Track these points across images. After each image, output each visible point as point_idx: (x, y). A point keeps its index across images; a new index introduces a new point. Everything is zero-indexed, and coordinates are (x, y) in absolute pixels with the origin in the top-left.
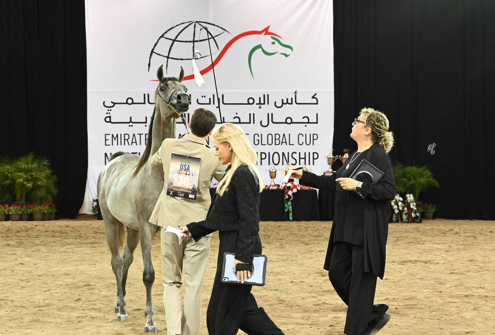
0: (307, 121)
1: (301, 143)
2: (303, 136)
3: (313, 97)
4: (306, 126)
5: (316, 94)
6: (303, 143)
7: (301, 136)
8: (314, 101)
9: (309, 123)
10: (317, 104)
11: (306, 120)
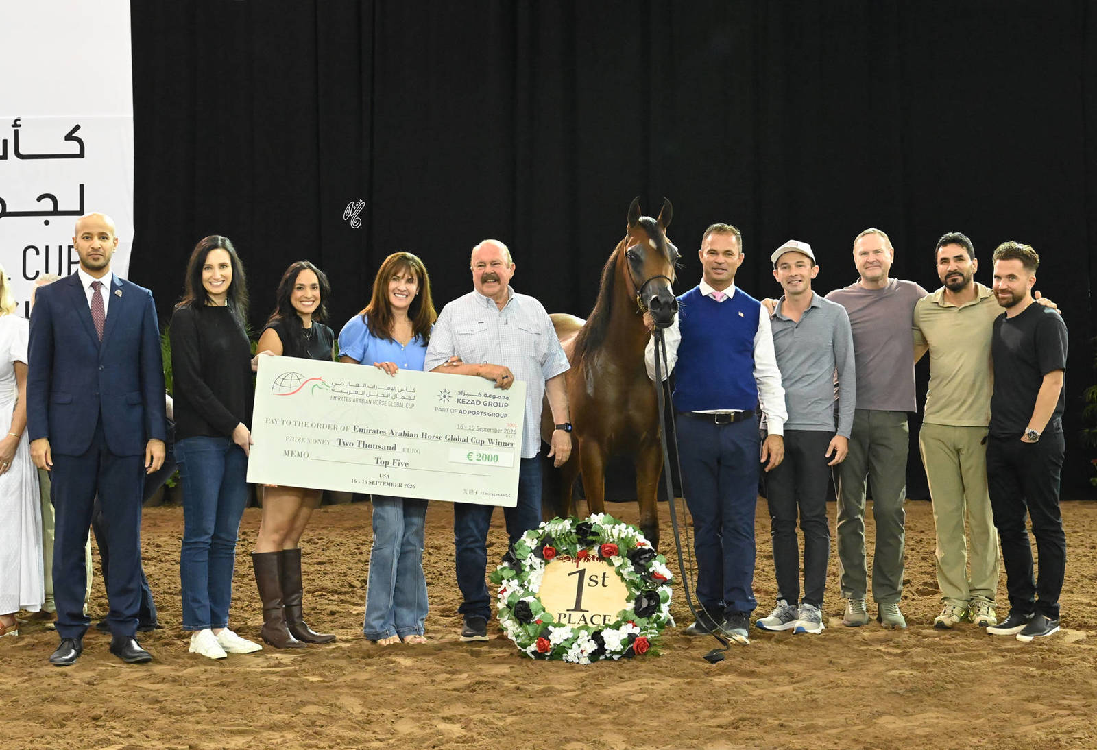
0: (51, 209)
1: (30, 274)
2: (38, 253)
3: (69, 137)
4: (47, 223)
5: (77, 127)
6: (38, 273)
7: (31, 252)
8: (74, 148)
9: (56, 212)
10: (81, 155)
11: (47, 205)
